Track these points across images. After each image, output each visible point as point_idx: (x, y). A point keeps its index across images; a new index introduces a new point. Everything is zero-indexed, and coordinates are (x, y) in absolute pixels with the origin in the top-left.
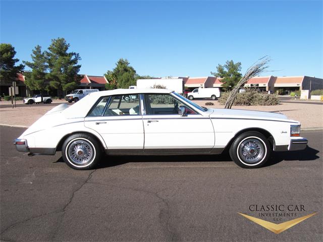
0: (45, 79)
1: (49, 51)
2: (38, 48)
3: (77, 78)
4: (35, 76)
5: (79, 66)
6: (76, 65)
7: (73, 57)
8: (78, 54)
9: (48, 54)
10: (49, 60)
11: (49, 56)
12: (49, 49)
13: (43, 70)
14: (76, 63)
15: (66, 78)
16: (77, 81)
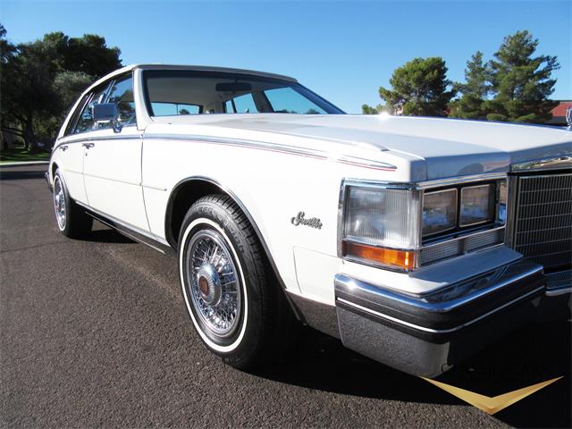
0: (480, 110)
1: (495, 59)
2: (478, 57)
3: (546, 105)
4: (464, 106)
5: (553, 83)
6: (545, 81)
7: (543, 66)
8: (555, 58)
9: (495, 66)
10: (494, 75)
11: (494, 68)
12: (497, 55)
13: (480, 94)
14: (546, 77)
15: (519, 106)
16: (545, 112)
